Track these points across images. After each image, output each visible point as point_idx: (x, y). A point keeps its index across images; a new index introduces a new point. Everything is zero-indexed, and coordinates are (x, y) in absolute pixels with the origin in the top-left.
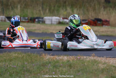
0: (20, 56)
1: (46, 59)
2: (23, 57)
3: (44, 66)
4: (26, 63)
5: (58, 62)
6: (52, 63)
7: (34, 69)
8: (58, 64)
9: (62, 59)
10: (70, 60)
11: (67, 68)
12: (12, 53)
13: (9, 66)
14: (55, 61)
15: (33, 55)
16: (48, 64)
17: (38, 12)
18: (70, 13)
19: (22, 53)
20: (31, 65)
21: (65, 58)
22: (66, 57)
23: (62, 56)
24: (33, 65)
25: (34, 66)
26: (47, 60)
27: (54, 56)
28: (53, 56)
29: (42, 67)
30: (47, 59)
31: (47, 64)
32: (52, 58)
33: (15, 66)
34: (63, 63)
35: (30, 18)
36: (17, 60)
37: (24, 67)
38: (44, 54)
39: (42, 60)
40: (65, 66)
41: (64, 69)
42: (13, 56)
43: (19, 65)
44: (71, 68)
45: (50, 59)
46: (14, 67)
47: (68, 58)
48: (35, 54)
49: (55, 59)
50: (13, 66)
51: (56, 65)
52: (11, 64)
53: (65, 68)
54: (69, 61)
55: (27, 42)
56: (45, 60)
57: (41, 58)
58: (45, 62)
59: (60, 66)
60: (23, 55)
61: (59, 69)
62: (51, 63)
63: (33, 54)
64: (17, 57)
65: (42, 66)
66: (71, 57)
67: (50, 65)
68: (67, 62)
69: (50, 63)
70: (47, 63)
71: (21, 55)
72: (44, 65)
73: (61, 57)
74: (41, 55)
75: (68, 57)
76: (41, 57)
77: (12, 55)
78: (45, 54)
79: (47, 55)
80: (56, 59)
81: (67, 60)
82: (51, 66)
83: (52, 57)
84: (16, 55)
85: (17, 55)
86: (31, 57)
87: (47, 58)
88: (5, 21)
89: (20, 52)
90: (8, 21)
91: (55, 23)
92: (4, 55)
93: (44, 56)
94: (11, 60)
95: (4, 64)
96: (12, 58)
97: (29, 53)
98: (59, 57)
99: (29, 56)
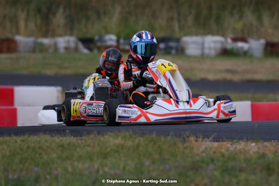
0: (129, 143)
1: (201, 150)
2: (138, 146)
3: (197, 169)
4: (147, 163)
5: (233, 157)
6: (218, 161)
8: (234, 163)
10: (267, 152)
11: (259, 174)
12: (106, 137)
13: (101, 172)
14: (227, 154)
15: (163, 139)
16: (208, 164)
18: (252, 25)
19: (134, 136)
20: (161, 168)
21: (253, 147)
22: (253, 144)
23: (244, 143)
24: (167, 167)
25: (169, 170)
26: (204, 154)
27: (222, 143)
28: (219, 143)
29: (191, 173)
30: (203, 152)
31: (204, 165)
32: (217, 148)
33: (118, 172)
34: (247, 160)
36: (122, 155)
37: (142, 173)
38: (192, 139)
39: (190, 155)
40: (255, 169)
41: (253, 177)
43: (127, 168)
44: (270, 175)
45: (212, 152)
46: (115, 174)
47: (259, 148)
48: (169, 138)
49: (223, 151)
50: (112, 172)
51: (229, 167)
52: (106, 165)
53: (255, 174)
54: (263, 156)
55: (191, 106)
56: (198, 155)
57: (186, 148)
58: (198, 158)
59: (241, 170)
60: (137, 140)
61: (236, 176)
62: (215, 162)
63: (165, 137)
64: (123, 147)
65: (192, 169)
66: (266, 144)
67: (211, 166)
68: (260, 158)
70: (203, 162)
71: (133, 142)
72: (196, 167)
73: (241, 145)
75: (260, 145)
76: (186, 145)
77: (108, 142)
78: (197, 137)
79: (200, 140)
80: (228, 150)
81: (258, 152)
82: (215, 169)
83: (216, 144)
84: (119, 141)
85: (123, 142)
86: (159, 147)
87: (203, 147)
88: (76, 49)
89: (127, 134)
90: (85, 51)
91: (213, 53)
92: (86, 141)
93: (194, 142)
94: (105, 156)
95: (87, 165)
96: (109, 149)
97: (154, 135)
98: (235, 146)
99: (152, 143)
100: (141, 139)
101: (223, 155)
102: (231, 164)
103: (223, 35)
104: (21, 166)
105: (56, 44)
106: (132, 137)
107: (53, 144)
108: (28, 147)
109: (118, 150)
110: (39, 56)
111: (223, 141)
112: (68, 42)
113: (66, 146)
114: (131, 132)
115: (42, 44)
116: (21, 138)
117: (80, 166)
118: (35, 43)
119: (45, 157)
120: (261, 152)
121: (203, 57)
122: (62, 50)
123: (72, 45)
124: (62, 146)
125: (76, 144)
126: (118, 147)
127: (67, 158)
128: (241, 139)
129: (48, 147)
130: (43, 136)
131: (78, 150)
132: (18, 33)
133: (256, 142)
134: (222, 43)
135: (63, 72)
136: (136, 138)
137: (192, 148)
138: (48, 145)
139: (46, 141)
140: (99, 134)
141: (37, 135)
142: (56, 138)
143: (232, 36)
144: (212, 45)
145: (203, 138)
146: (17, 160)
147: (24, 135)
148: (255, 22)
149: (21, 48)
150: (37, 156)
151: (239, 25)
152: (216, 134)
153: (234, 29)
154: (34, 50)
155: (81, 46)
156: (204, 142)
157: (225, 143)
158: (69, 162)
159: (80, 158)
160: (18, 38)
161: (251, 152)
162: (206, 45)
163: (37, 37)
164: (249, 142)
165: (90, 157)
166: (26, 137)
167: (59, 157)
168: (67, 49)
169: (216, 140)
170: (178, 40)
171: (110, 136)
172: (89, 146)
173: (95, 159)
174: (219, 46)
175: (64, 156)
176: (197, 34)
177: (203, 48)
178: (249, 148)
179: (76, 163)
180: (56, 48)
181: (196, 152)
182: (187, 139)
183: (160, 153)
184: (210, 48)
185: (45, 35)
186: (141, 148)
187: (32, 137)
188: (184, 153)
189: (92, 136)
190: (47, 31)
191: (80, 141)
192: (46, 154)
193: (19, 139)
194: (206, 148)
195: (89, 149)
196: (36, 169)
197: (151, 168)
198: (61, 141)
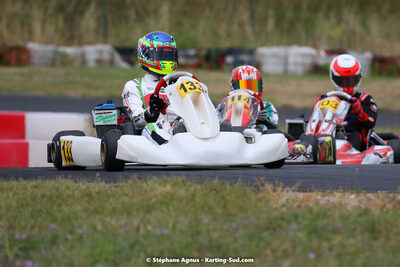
0: (182, 192)
1: (280, 203)
2: (193, 196)
3: (274, 229)
4: (206, 220)
5: (324, 213)
6: (303, 218)
7: (236, 241)
8: (325, 222)
9: (340, 203)
10: (371, 207)
11: (360, 237)
12: (150, 183)
13: (142, 231)
14: (315, 209)
15: (228, 187)
16: (289, 222)
17: (235, 28)
18: (354, 32)
19: (188, 183)
20: (225, 227)
21: (352, 200)
22: (353, 196)
23: (340, 194)
24: (234, 225)
25: (237, 230)
26: (284, 209)
27: (310, 194)
28: (306, 194)
29: (266, 234)
30: (284, 205)
31: (284, 224)
32: (303, 201)
33: (165, 231)
34: (344, 218)
35: (204, 53)
36: (171, 208)
37: (198, 233)
38: (269, 187)
39: (266, 209)
40: (354, 230)
41: (351, 241)
42: (157, 193)
43: (178, 226)
44: (375, 239)
45: (295, 205)
46: (162, 235)
47: (360, 202)
48: (237, 186)
49: (311, 204)
50: (158, 231)
51: (318, 227)
52: (149, 222)
53: (354, 237)
54: (366, 212)
56: (276, 209)
57: (259, 200)
58: (276, 214)
59: (335, 232)
60: (192, 189)
61: (328, 240)
62: (300, 219)
63: (231, 185)
64: (173, 197)
65: (267, 229)
66: (370, 195)
67: (294, 226)
68: (361, 215)
69: (296, 217)
70: (283, 219)
71: (187, 190)
72: (274, 226)
73: (336, 197)
74: (258, 190)
75: (362, 197)
76: (260, 195)
77: (152, 190)
78: (275, 186)
79: (280, 189)
80: (317, 204)
81: (359, 207)
82: (299, 230)
83: (301, 195)
84: (168, 188)
85: (172, 191)
86: (223, 198)
87: (284, 200)
88: (112, 63)
89: (180, 179)
90: (124, 65)
91: (300, 70)
92: (122, 189)
93: (271, 193)
94: (149, 209)
95: (123, 222)
96: (154, 200)
97: (215, 182)
98: (327, 198)
99: (214, 192)
100: (198, 187)
101: (310, 211)
102: (321, 223)
103: (315, 46)
104: (33, 221)
105: (83, 55)
106: (185, 185)
107: (77, 192)
108: (43, 196)
109: (166, 201)
110: (61, 71)
111: (310, 191)
112: (101, 52)
113: (94, 194)
114: (184, 178)
115: (64, 55)
116: (34, 183)
117: (113, 222)
118: (56, 53)
119: (66, 210)
120: (363, 207)
121: (286, 75)
122: (92, 64)
123: (106, 56)
124: (89, 195)
125: (109, 192)
126: (165, 197)
127: (97, 212)
128: (336, 188)
129: (69, 196)
130: (64, 180)
131: (111, 200)
132: (31, 38)
133: (357, 193)
134: (312, 56)
135: (94, 93)
136: (191, 185)
137: (268, 201)
138: (70, 193)
139: (67, 187)
140: (140, 178)
141: (54, 178)
142: (81, 184)
143: (326, 47)
144: (299, 60)
145: (284, 187)
146: (27, 213)
147: (37, 178)
148: (358, 29)
149: (36, 59)
150: (55, 208)
151: (337, 32)
152: (301, 181)
153: (330, 38)
154: (53, 63)
155: (118, 58)
156: (285, 193)
157: (314, 194)
158: (97, 217)
159: (113, 212)
160: (32, 46)
161: (349, 207)
162: (291, 60)
163: (58, 45)
164: (347, 194)
165: (127, 211)
166: (39, 181)
167: (85, 210)
168: (99, 62)
169: (302, 189)
170: (251, 52)
171: (155, 181)
172: (126, 195)
173: (135, 213)
174: (308, 61)
175: (91, 208)
176: (278, 44)
177: (286, 64)
178: (347, 201)
179: (108, 219)
180: (84, 61)
181: (274, 206)
182: (261, 188)
183: (225, 206)
184: (296, 64)
185: (69, 42)
186: (197, 199)
187: (47, 181)
188: (256, 206)
189: (130, 182)
190: (72, 36)
191: (113, 189)
192: (67, 205)
193: (30, 184)
194: (287, 201)
195: (126, 199)
196: (53, 226)
197: (211, 227)
198: (88, 188)
